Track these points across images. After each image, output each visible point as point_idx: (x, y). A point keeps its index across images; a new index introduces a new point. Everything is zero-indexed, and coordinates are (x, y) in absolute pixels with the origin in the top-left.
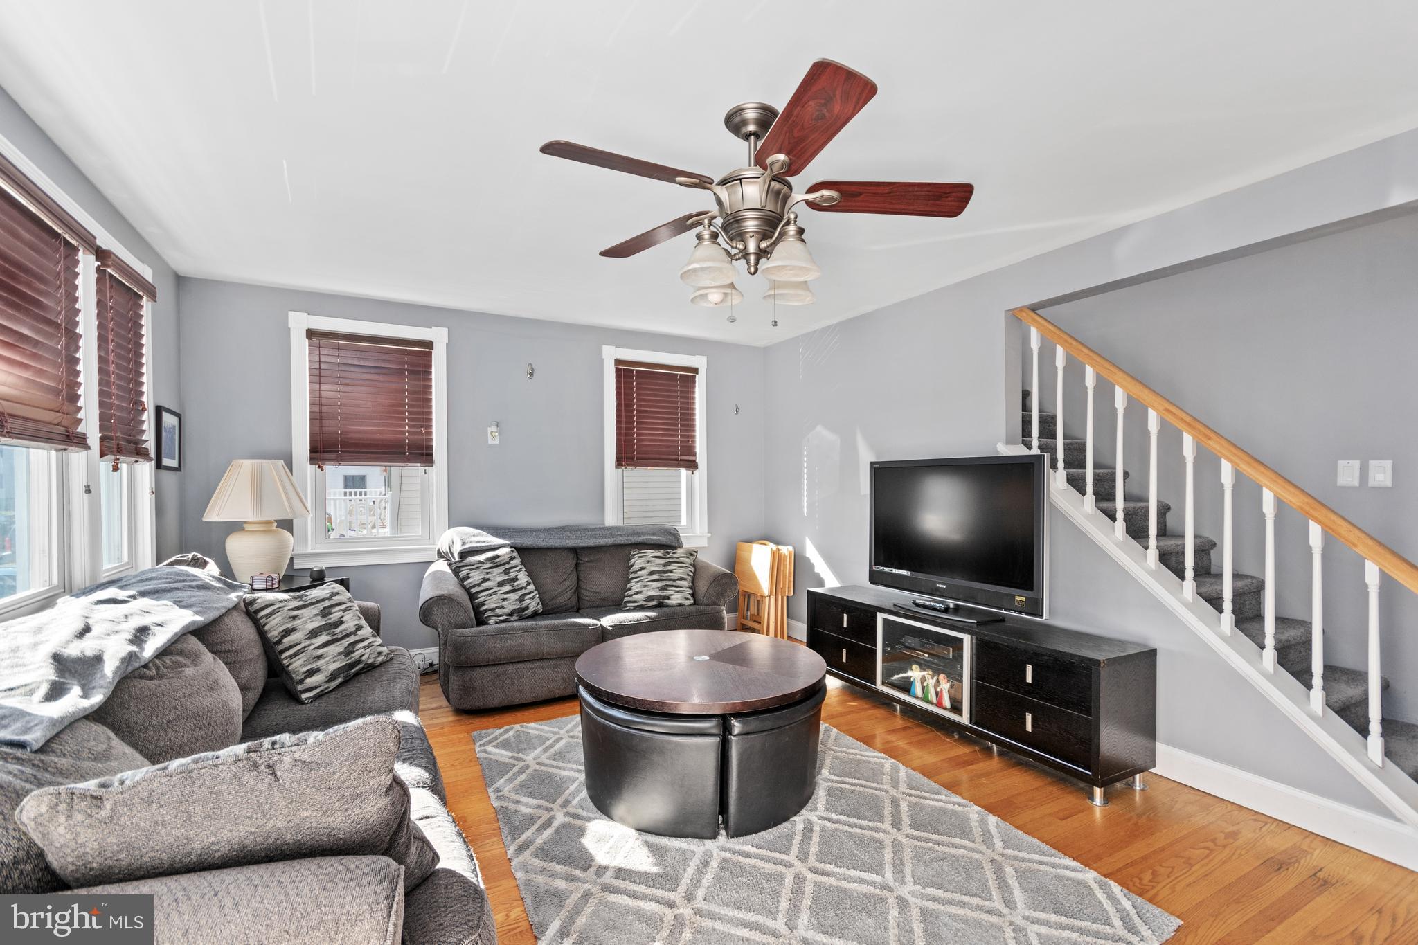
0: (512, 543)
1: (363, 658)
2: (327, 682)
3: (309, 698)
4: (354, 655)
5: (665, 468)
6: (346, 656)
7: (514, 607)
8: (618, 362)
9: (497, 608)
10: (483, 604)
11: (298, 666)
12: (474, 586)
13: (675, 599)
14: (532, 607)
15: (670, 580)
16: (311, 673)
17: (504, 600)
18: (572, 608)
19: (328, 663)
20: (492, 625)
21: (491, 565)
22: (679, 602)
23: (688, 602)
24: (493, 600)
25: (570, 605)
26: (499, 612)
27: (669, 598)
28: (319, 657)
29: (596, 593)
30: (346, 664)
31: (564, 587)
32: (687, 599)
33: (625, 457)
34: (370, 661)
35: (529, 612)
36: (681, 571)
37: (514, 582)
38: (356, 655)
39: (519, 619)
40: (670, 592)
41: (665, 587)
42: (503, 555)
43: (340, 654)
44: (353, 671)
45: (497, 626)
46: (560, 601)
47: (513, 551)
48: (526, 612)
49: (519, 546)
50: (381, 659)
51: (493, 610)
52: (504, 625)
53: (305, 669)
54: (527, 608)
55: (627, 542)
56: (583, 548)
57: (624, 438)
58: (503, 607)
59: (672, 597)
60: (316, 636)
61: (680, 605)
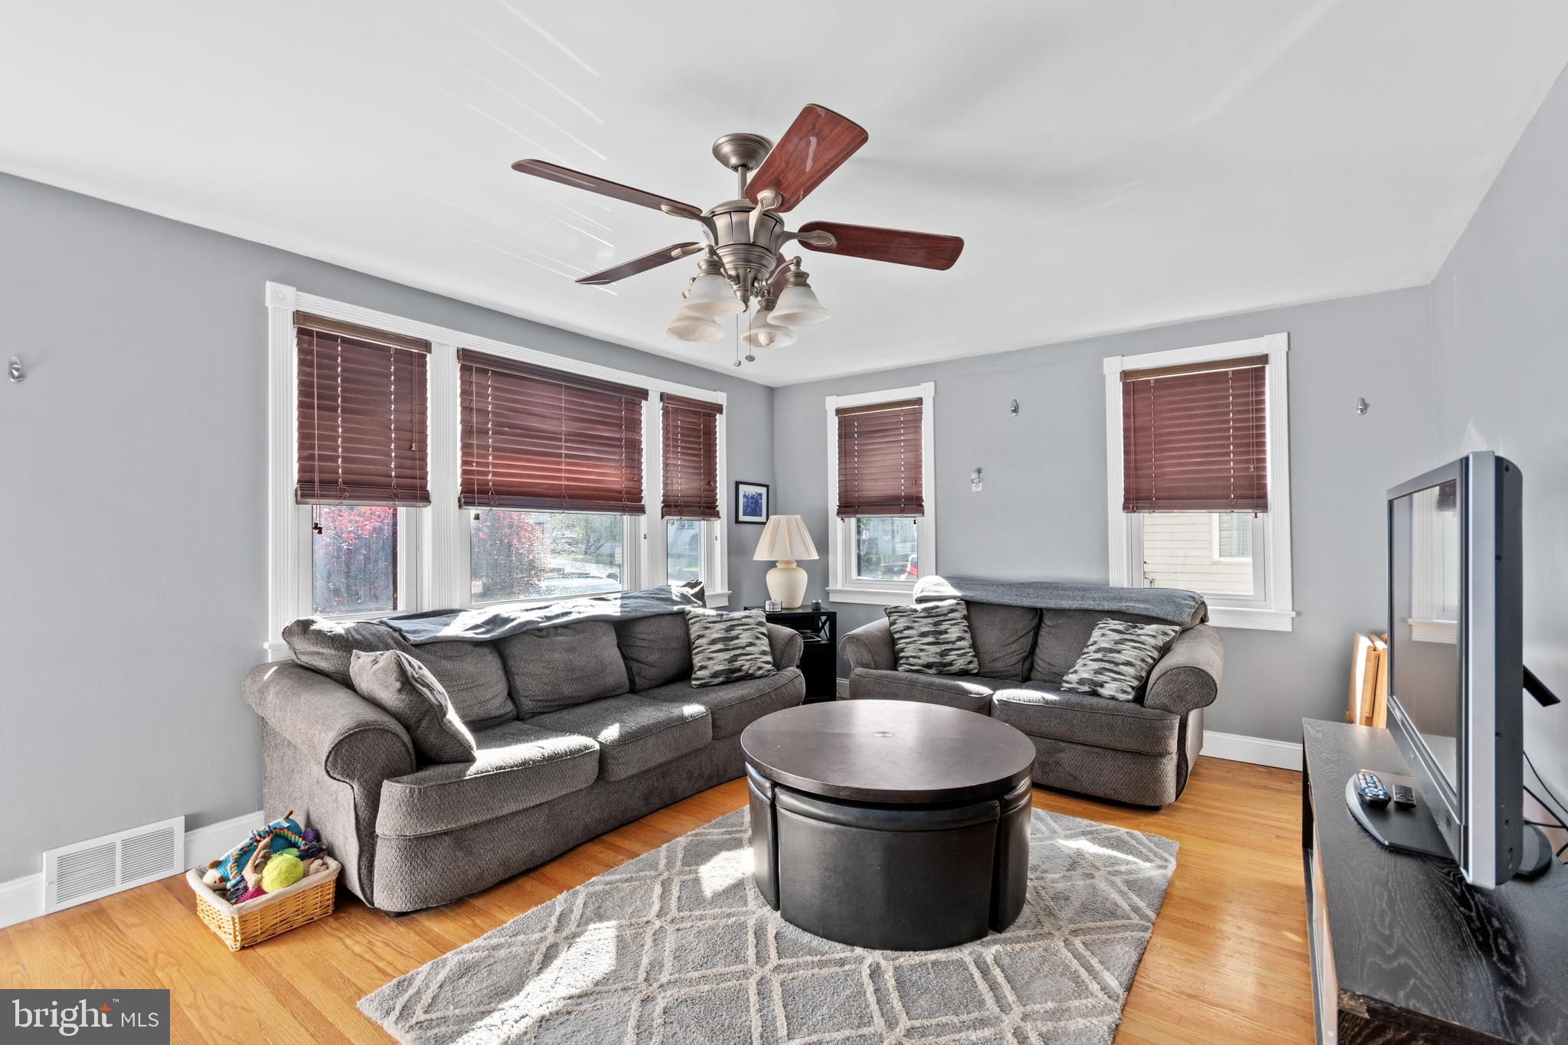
0: (963, 596)
1: (744, 668)
2: (710, 677)
3: (696, 685)
4: (736, 663)
5: (1206, 511)
6: (729, 663)
7: (932, 660)
8: (1125, 375)
9: (911, 657)
10: (902, 650)
11: (697, 660)
12: (896, 632)
13: (1108, 690)
14: (960, 664)
15: (1112, 662)
16: (702, 668)
17: (922, 650)
18: (1017, 676)
19: (715, 664)
20: (901, 672)
21: (925, 615)
22: (1112, 693)
23: (1123, 697)
24: (910, 649)
25: (1013, 672)
26: (912, 660)
27: (1102, 686)
28: (710, 659)
29: (1050, 664)
30: (728, 669)
31: (1009, 651)
32: (1124, 692)
33: (1136, 500)
34: (750, 672)
35: (955, 668)
36: (1134, 653)
37: (941, 635)
38: (737, 664)
39: (940, 674)
40: (1105, 678)
41: (1103, 670)
42: (943, 607)
43: (725, 660)
44: (735, 675)
45: (907, 674)
46: (999, 665)
47: (958, 604)
48: (949, 668)
49: (969, 599)
50: (760, 672)
51: (907, 658)
52: (916, 676)
53: (699, 665)
54: (951, 664)
55: (1097, 608)
56: (1049, 610)
57: (1132, 472)
58: (919, 658)
59: (1106, 685)
60: (715, 644)
61: (1113, 698)
